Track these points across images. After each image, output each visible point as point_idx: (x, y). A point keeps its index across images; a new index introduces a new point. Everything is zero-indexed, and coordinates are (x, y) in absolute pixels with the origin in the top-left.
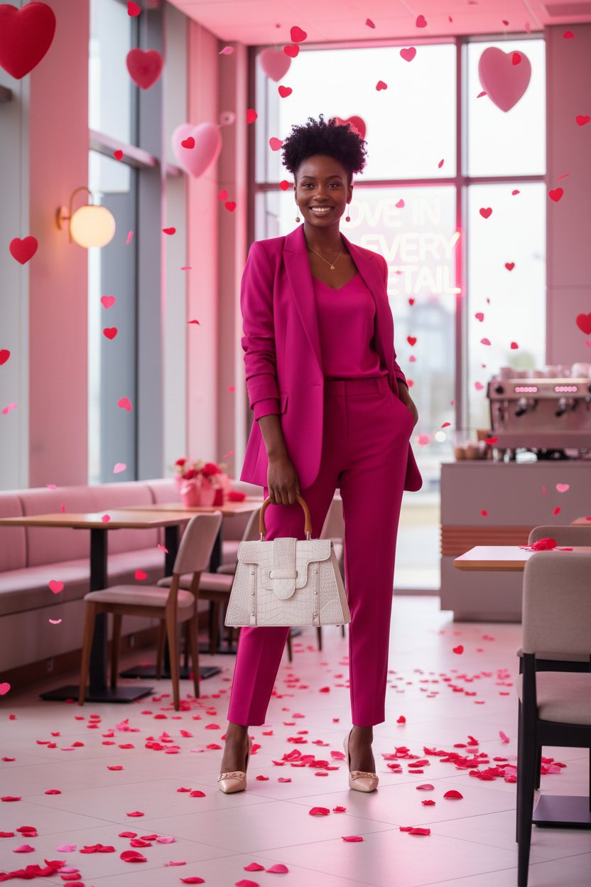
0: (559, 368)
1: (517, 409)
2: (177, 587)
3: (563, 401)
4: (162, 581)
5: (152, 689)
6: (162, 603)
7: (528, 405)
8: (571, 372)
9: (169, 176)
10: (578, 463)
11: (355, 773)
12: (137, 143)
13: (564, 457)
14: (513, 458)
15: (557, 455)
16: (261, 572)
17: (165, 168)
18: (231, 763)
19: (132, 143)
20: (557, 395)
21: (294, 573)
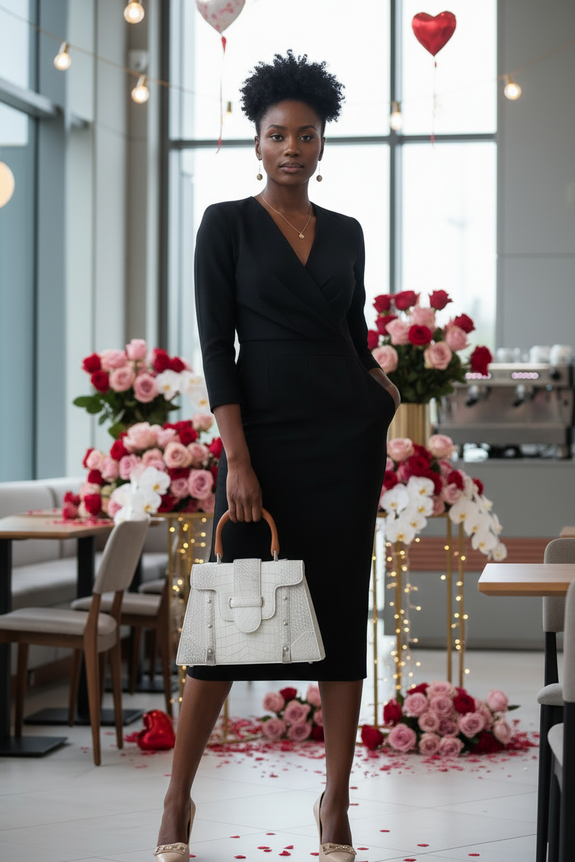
0: (517, 351)
1: (467, 398)
2: (95, 610)
3: (521, 389)
4: (76, 603)
5: (66, 739)
6: (80, 631)
7: (480, 394)
8: (529, 356)
9: (74, 127)
10: (536, 461)
11: (328, 845)
12: (37, 87)
13: (519, 455)
14: (461, 456)
15: (510, 453)
16: (219, 600)
17: (69, 120)
18: (172, 832)
19: (30, 87)
20: (515, 383)
21: (260, 600)
